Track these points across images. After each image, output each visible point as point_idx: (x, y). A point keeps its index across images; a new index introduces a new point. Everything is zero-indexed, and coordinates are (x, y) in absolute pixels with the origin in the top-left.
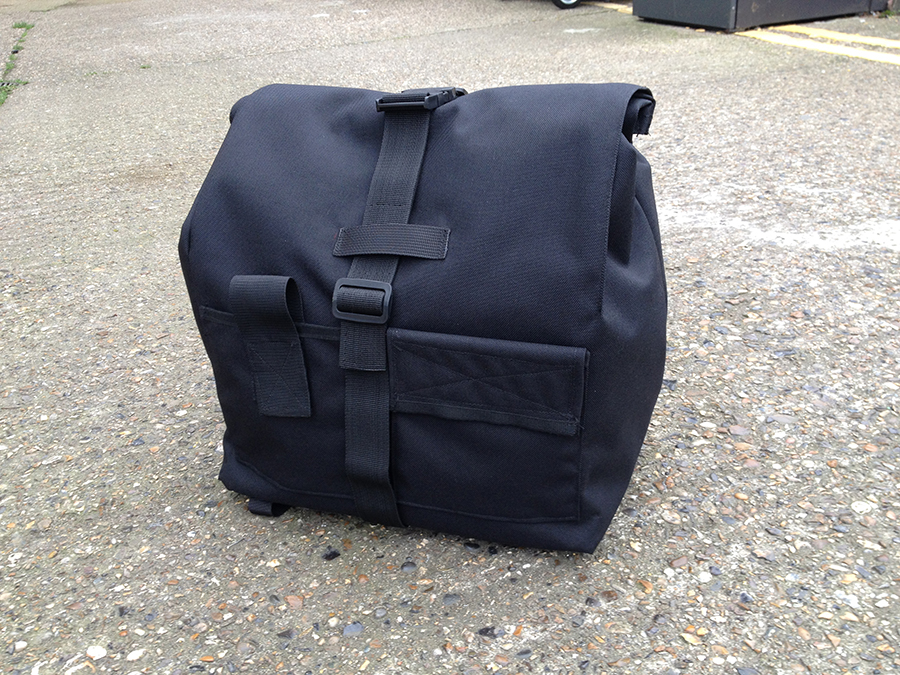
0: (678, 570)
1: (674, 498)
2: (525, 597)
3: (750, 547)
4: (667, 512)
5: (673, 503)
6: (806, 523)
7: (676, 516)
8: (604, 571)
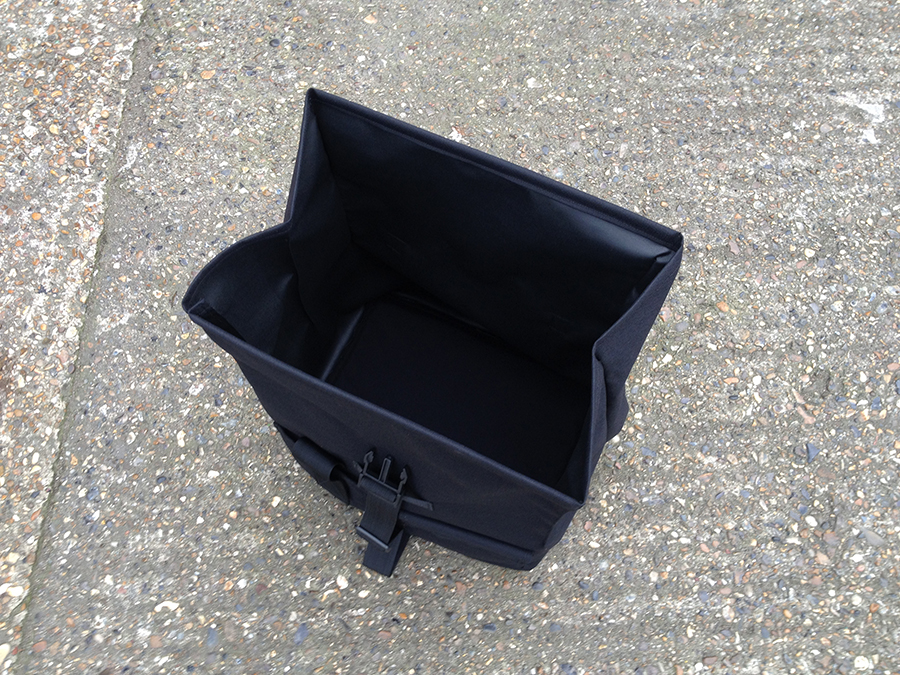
0: (706, 668)
1: (741, 596)
2: (600, 648)
3: (763, 666)
4: (728, 607)
5: (738, 599)
6: (814, 660)
7: (732, 614)
8: (659, 646)
